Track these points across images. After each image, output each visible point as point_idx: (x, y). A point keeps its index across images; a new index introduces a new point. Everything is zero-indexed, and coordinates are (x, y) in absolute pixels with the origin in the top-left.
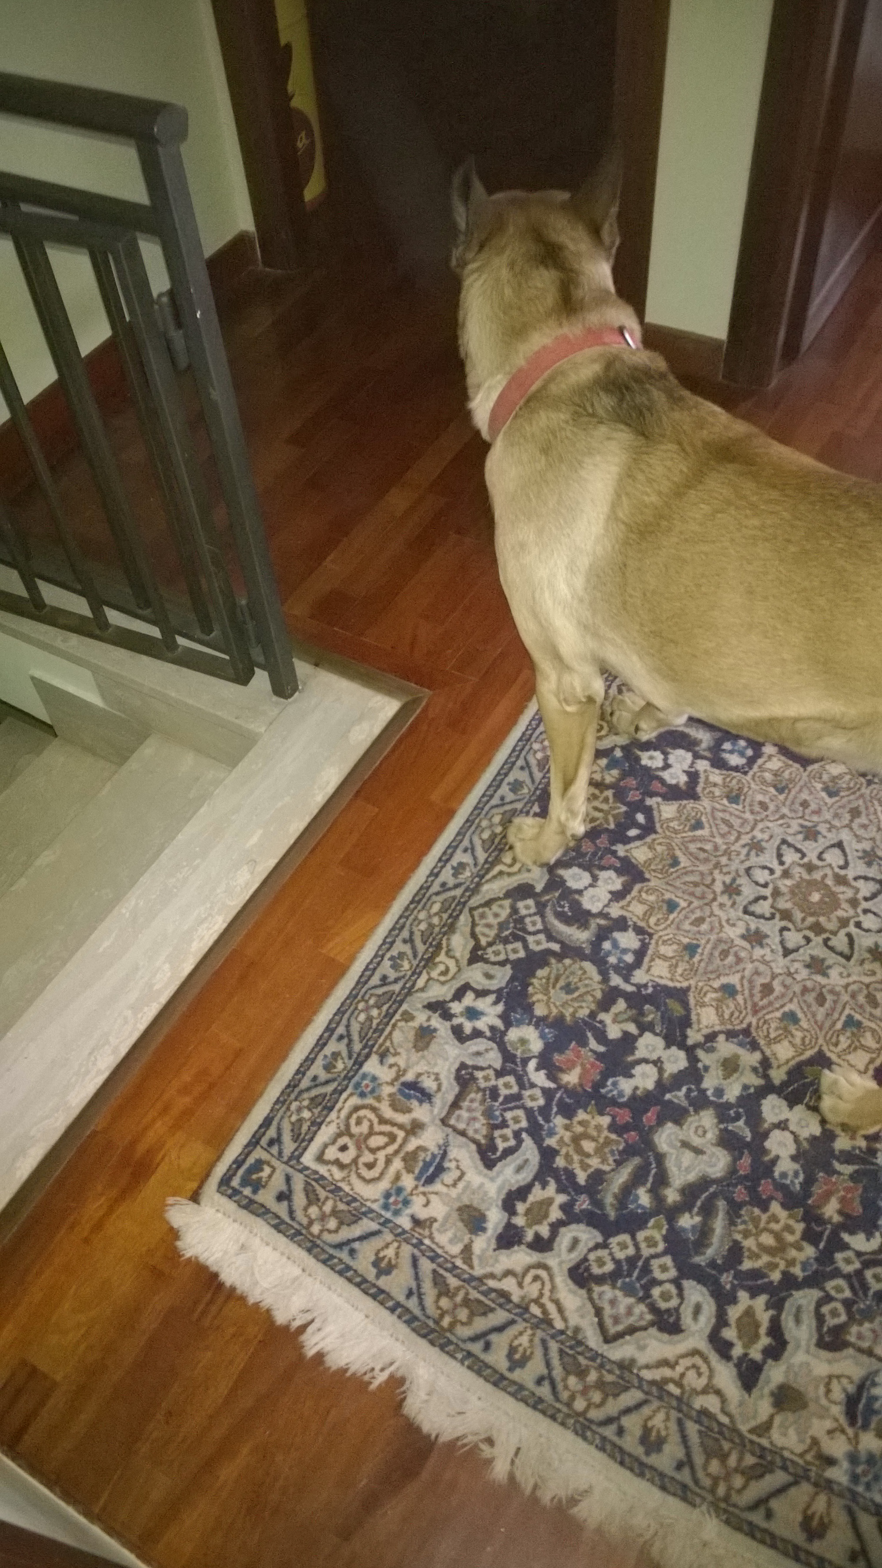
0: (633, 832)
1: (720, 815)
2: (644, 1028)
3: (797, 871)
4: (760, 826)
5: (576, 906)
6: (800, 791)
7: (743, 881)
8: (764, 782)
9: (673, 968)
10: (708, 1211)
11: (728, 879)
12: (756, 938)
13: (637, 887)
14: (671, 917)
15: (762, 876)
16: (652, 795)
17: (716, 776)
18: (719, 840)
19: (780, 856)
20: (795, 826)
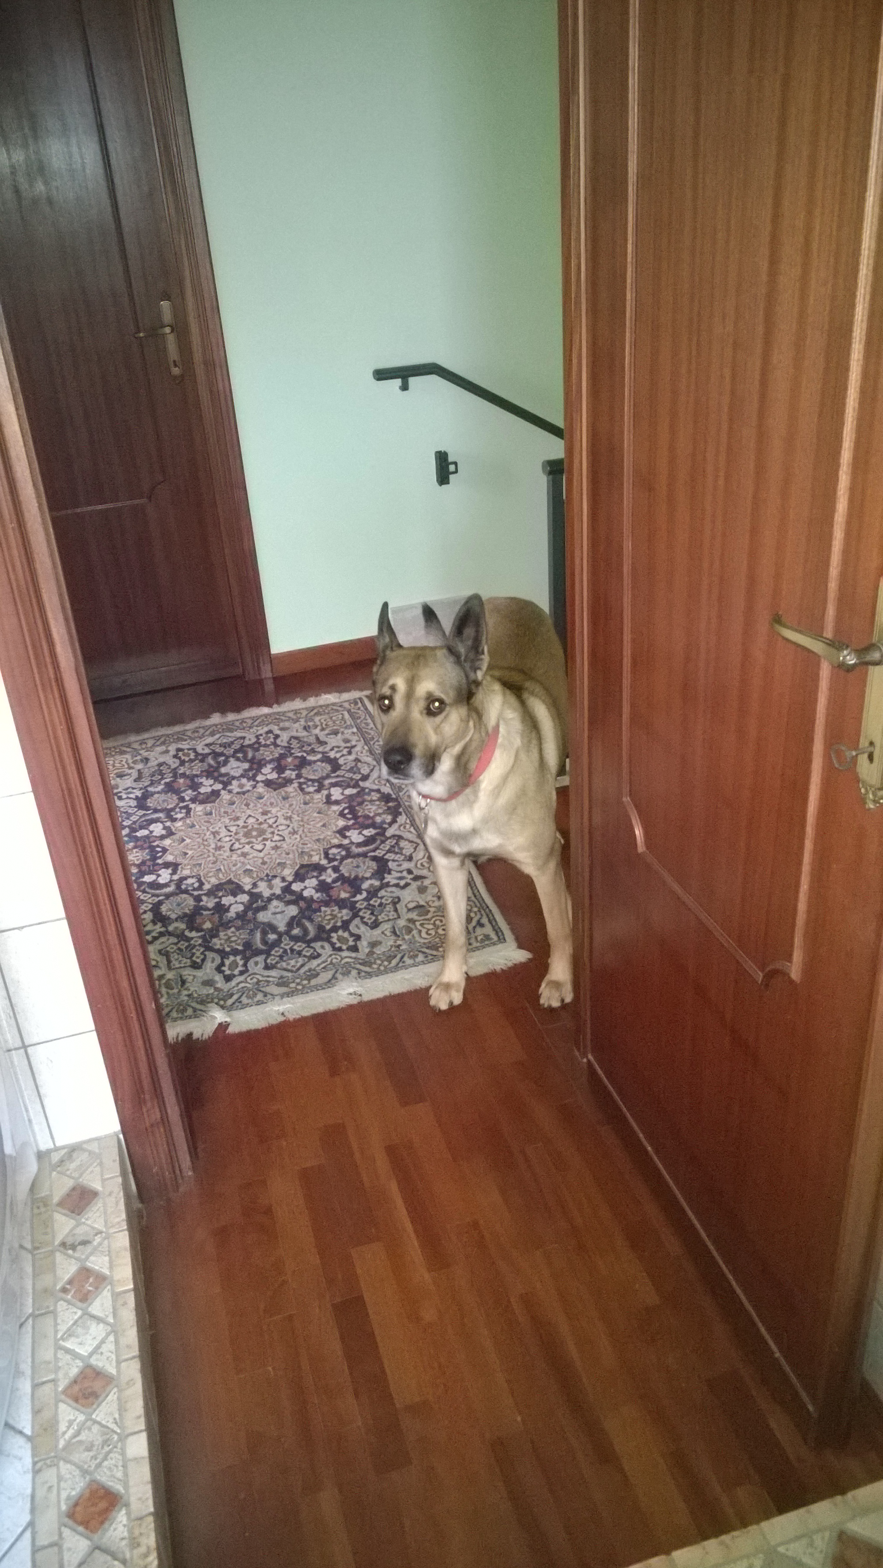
0: (346, 811)
1: (319, 833)
2: (279, 777)
3: (270, 836)
4: (298, 840)
5: (341, 786)
6: (294, 856)
7: (288, 822)
8: (313, 850)
9: (286, 792)
10: (219, 763)
11: (293, 820)
12: (265, 813)
13: (325, 801)
14: (302, 801)
15: (281, 828)
16: (354, 824)
17: (336, 841)
18: (311, 827)
19: (280, 836)
20: (285, 845)
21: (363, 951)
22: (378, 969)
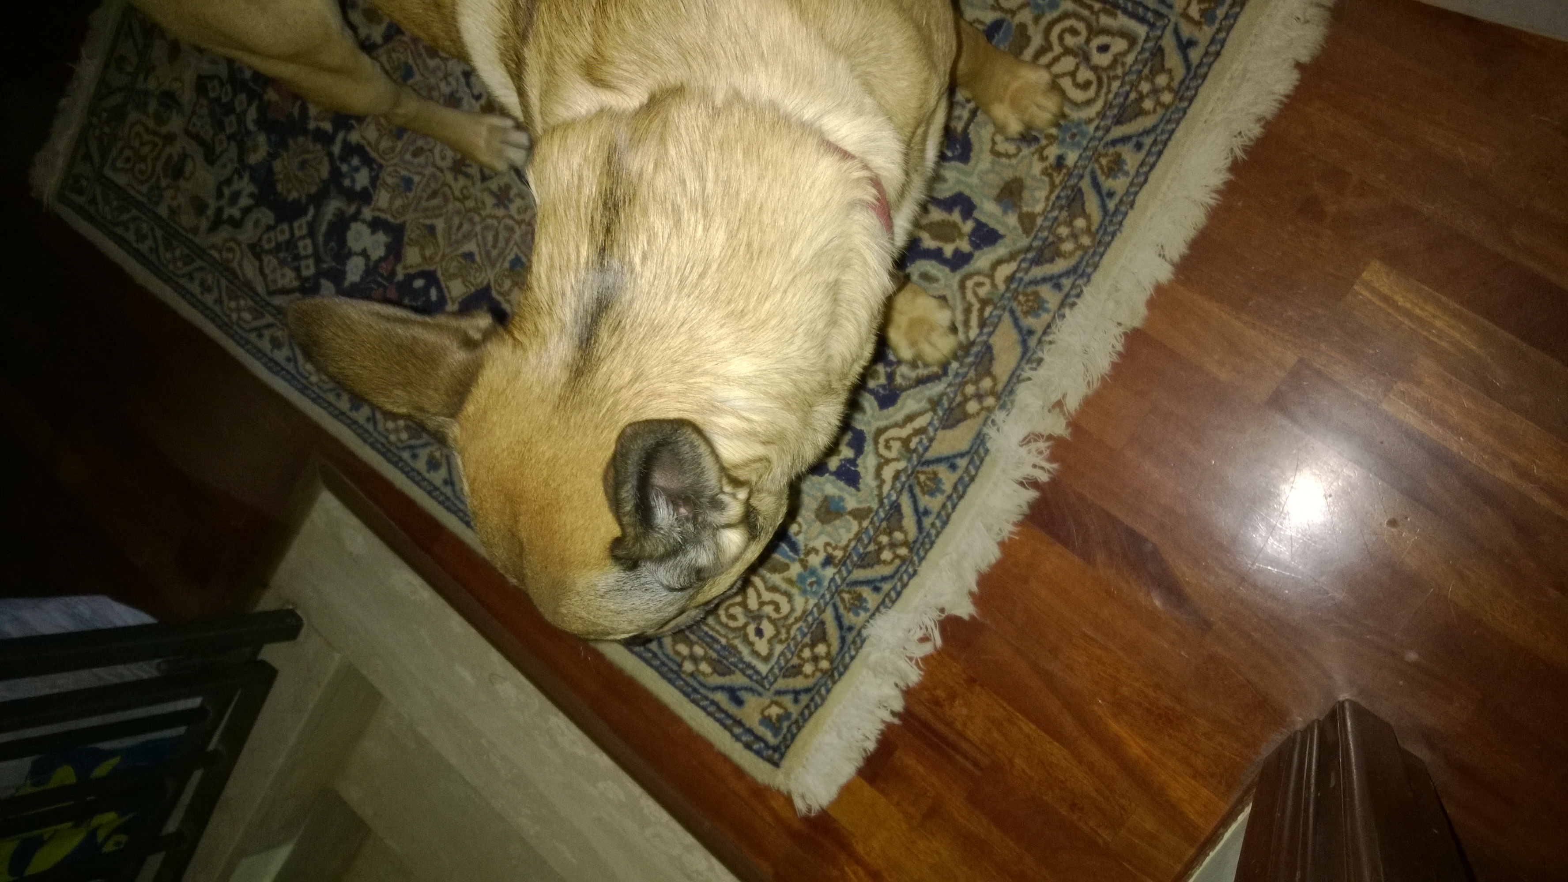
21: (1006, 226)
22: (1080, 247)
